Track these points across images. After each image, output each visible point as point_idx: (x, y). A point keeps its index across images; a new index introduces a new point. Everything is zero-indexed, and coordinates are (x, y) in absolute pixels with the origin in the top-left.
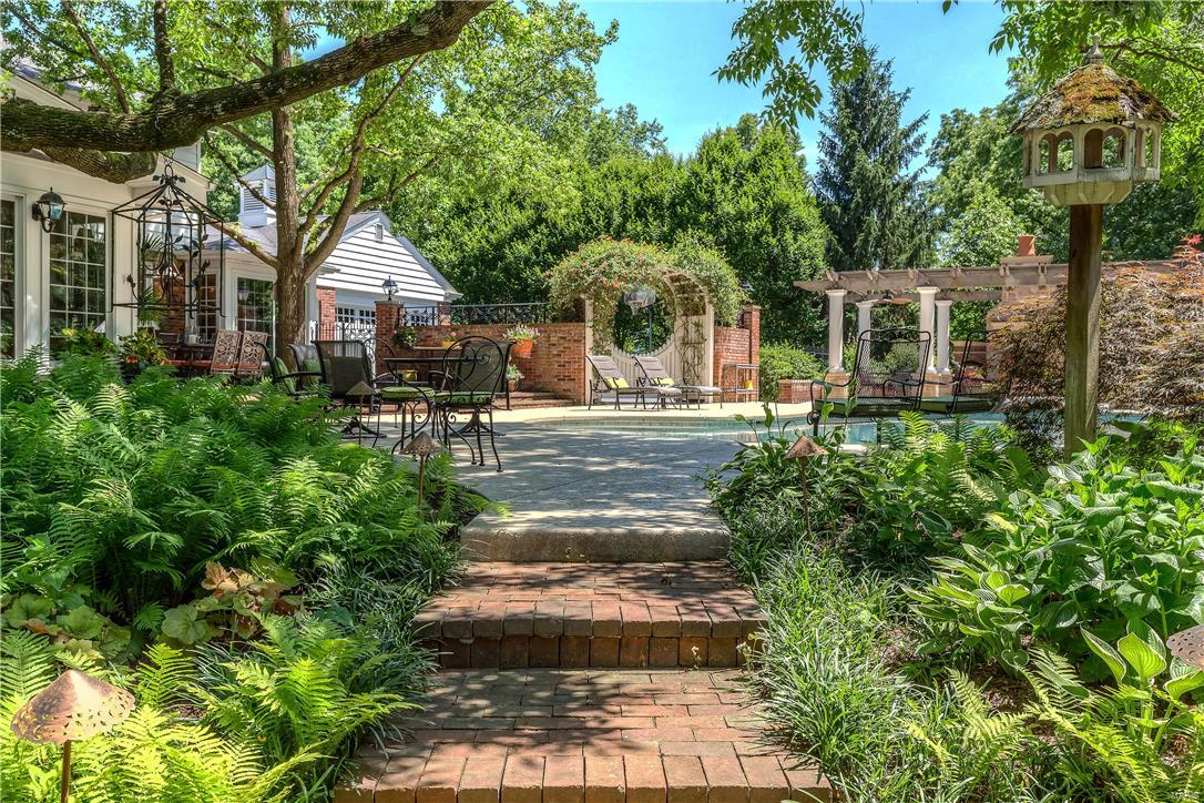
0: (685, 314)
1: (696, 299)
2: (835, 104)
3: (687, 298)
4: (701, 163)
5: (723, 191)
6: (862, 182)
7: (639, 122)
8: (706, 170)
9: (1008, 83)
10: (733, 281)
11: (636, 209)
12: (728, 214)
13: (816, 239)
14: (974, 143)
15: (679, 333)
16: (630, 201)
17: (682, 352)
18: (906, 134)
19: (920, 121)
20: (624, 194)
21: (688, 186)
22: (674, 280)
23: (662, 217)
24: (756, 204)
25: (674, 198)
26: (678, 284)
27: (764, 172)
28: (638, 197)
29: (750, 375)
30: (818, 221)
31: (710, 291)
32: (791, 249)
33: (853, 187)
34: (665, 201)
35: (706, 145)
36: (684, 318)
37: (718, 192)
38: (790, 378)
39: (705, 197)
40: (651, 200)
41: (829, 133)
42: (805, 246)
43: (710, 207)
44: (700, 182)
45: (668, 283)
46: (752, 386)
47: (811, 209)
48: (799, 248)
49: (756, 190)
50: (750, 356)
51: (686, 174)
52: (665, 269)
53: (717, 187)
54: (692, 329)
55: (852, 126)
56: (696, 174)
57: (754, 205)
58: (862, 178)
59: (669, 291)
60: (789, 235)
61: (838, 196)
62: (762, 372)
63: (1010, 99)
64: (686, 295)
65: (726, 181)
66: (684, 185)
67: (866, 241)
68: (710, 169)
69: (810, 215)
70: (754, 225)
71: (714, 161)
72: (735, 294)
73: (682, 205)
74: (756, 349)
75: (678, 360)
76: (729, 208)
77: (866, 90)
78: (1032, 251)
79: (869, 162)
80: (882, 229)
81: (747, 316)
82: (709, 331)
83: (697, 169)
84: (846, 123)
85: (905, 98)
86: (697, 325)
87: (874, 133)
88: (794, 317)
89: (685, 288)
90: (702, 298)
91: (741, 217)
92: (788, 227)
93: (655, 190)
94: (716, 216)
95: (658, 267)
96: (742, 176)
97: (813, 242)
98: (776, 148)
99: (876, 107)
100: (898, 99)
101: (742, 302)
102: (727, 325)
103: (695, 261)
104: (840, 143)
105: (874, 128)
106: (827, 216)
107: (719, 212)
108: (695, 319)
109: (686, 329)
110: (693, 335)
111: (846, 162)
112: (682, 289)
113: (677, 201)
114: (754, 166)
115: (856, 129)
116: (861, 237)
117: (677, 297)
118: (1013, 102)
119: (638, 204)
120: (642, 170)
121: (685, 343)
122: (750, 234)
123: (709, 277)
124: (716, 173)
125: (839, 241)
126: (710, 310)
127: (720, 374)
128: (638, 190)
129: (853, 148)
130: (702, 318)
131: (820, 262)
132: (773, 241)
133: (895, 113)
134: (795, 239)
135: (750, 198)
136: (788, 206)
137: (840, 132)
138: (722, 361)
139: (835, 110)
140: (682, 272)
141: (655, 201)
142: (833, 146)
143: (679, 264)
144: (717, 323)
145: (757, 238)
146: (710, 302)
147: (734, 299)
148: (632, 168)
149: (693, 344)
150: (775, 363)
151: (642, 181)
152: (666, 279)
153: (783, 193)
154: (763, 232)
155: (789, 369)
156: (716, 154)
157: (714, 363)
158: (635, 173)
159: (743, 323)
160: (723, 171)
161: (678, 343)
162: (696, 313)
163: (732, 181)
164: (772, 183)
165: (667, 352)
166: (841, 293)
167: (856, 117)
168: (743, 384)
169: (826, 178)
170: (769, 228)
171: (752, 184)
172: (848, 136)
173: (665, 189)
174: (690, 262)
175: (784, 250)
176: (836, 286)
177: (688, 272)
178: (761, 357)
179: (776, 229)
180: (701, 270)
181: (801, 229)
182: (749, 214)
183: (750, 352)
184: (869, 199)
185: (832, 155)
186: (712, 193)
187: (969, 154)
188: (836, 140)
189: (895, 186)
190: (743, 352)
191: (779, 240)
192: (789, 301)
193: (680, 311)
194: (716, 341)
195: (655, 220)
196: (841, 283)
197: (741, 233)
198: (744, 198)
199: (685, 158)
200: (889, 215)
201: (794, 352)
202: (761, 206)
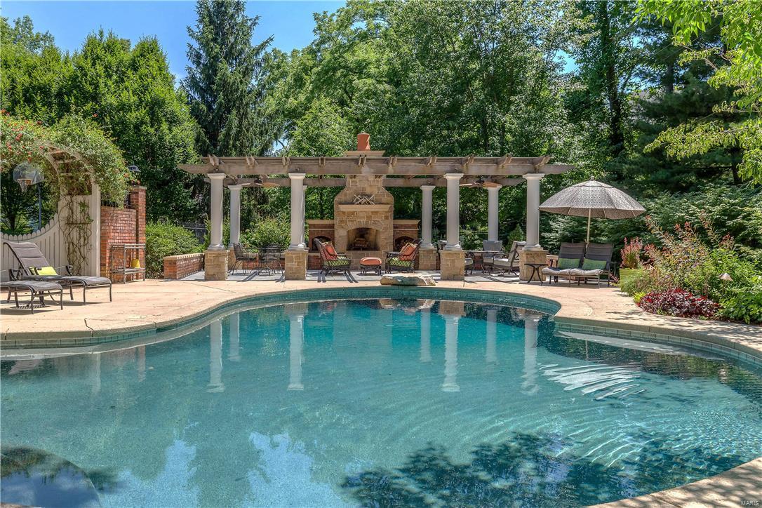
0: (70, 194)
1: (81, 179)
2: (201, 22)
3: (72, 178)
4: (86, 58)
5: (106, 85)
6: (224, 86)
7: (34, 32)
8: (90, 65)
9: (315, 31)
10: (119, 161)
11: (24, 95)
12: (111, 105)
13: (187, 131)
14: (291, 72)
15: (64, 213)
16: (19, 88)
17: (67, 232)
18: (257, 51)
19: (267, 42)
20: (13, 81)
21: (74, 79)
22: (58, 157)
23: (50, 105)
24: (136, 98)
25: (61, 89)
26: (61, 162)
27: (142, 71)
28: (27, 84)
29: (137, 253)
30: (189, 116)
31: (96, 171)
32: (168, 138)
33: (217, 90)
34: (53, 90)
35: (91, 44)
36: (68, 198)
37: (102, 85)
38: (172, 254)
39: (90, 88)
40: (40, 88)
41: (196, 45)
42: (179, 136)
43: (95, 98)
44: (85, 75)
45: (51, 160)
46: (139, 266)
47: (183, 105)
48: (174, 137)
49: (136, 86)
50: (137, 235)
51: (73, 68)
52: (46, 145)
53: (101, 81)
54: (77, 209)
55: (215, 40)
56: (81, 68)
57: (134, 99)
58: (224, 84)
59: (52, 169)
60: (165, 126)
61: (203, 97)
62: (148, 250)
63: (316, 43)
64: (70, 174)
65: (110, 76)
66: (70, 77)
67: (228, 135)
68: (94, 64)
69: (182, 111)
70: (134, 115)
71: (98, 57)
72: (122, 174)
73: (69, 94)
74: (143, 227)
75: (62, 241)
76: (111, 100)
77: (225, 13)
78: (368, 147)
79: (228, 70)
80: (240, 126)
81: (134, 196)
82: (96, 211)
83: (82, 63)
84: (210, 37)
85: (255, 24)
86: (83, 205)
87: (232, 48)
88: (169, 196)
89: (69, 166)
90: (87, 177)
91: (123, 107)
92: (164, 120)
93: (43, 79)
94: (100, 106)
95: (38, 143)
96: (124, 73)
97: (185, 133)
98: (152, 52)
99: (233, 28)
100: (249, 23)
101: (130, 183)
102: (115, 205)
103: (80, 139)
104: (204, 54)
105: (232, 44)
106: (195, 113)
107: (103, 103)
108: (80, 198)
109: (71, 209)
110: (78, 216)
111: (210, 70)
112: (66, 168)
113: (64, 90)
114: (133, 66)
115: (217, 43)
116: (223, 131)
117: (61, 176)
118: (317, 45)
119: (26, 91)
120: (31, 62)
121: (70, 223)
122: (131, 123)
123: (95, 156)
124: (100, 69)
125: (206, 133)
126: (97, 190)
127: (108, 255)
128: (26, 77)
129: (216, 58)
130: (88, 198)
131: (191, 150)
132: (152, 131)
133: (247, 34)
134: (170, 129)
135: (131, 92)
136: (163, 102)
137: (205, 45)
138: (110, 242)
139: (201, 26)
140: (65, 149)
141: (44, 90)
142: (198, 56)
143: (62, 141)
144: (105, 203)
145: (137, 127)
146: (97, 182)
147: (121, 178)
148: (21, 58)
149: (79, 225)
150: (160, 241)
151: (30, 70)
152: (48, 156)
153: (158, 90)
154: (142, 123)
155: (172, 246)
156: (100, 52)
157: (101, 244)
158: (23, 64)
159: (130, 204)
160: (106, 67)
161: (62, 223)
162: (81, 192)
163: (115, 77)
164: (150, 80)
165: (50, 233)
166: (221, 177)
167: (217, 34)
168: (131, 264)
169: (193, 83)
170: (148, 119)
171: (132, 82)
172: (212, 48)
173: (54, 79)
174: (74, 139)
175: (161, 139)
176: (216, 170)
177: (72, 150)
178: (147, 235)
179: (155, 120)
180: (86, 149)
181: (175, 122)
182: (130, 106)
183: (137, 231)
184: (229, 101)
185: (198, 64)
186: (97, 86)
187: (290, 79)
188: (201, 52)
189: (250, 92)
190: (130, 232)
191: (156, 130)
192: (166, 183)
193: (64, 190)
194: (102, 222)
195: (43, 106)
196: (221, 167)
197: (123, 122)
198: (125, 91)
199: (71, 55)
200: (246, 114)
201: (175, 229)
202: (140, 99)
